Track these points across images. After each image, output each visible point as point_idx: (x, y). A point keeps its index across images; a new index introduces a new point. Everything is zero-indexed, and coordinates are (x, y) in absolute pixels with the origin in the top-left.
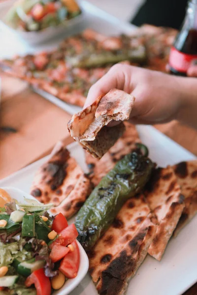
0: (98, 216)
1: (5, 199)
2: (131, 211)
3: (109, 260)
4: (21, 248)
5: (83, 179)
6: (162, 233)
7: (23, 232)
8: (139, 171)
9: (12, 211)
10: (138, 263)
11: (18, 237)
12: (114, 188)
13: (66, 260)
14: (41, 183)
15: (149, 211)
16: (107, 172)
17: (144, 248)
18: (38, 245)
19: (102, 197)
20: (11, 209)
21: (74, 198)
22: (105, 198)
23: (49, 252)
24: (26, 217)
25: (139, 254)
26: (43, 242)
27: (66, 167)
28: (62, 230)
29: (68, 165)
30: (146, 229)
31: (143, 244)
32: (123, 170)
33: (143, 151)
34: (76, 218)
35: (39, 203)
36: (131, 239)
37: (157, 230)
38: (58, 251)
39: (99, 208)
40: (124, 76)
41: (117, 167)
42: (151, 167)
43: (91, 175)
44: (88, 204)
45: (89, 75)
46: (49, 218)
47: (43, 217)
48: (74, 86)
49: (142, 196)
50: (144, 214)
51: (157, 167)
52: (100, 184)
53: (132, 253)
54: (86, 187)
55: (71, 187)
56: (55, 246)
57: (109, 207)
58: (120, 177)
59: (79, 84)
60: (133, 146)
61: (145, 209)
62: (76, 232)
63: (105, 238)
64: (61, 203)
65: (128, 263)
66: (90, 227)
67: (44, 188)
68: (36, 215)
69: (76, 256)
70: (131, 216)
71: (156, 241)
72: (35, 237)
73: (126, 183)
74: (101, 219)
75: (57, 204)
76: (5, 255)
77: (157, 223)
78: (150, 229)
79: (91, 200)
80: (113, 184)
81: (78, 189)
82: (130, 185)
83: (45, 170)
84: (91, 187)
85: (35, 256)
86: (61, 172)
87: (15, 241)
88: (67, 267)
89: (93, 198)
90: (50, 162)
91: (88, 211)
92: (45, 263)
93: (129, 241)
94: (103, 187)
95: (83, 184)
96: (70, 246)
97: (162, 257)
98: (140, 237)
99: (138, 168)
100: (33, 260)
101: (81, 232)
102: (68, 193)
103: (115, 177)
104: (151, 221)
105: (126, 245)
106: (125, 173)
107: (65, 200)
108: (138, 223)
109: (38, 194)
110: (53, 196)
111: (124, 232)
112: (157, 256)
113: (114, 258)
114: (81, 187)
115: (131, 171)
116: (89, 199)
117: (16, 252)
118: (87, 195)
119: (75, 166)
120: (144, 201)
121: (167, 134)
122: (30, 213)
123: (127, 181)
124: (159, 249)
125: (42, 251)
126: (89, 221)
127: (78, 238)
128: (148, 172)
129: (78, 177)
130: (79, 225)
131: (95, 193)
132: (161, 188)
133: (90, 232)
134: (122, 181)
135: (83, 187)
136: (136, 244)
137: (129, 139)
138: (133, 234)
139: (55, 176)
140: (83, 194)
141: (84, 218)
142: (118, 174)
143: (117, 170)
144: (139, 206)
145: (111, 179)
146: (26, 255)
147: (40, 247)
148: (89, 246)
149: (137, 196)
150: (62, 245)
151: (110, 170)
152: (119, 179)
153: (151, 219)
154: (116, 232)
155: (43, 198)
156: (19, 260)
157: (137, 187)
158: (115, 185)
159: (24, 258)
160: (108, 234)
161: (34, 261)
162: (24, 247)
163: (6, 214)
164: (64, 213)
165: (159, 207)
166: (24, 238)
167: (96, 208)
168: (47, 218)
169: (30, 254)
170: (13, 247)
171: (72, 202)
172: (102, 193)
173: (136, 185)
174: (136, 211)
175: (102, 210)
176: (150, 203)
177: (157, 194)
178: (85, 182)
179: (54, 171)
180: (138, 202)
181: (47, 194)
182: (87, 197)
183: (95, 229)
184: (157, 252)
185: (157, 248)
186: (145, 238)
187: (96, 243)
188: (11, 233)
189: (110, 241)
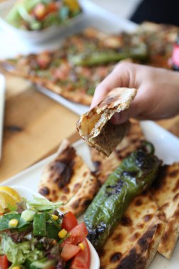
0: (107, 214)
1: (15, 198)
2: (138, 209)
3: (118, 259)
4: (33, 248)
5: (89, 177)
6: (171, 231)
7: (35, 231)
8: (146, 168)
9: (23, 210)
10: (149, 261)
11: (29, 236)
12: (121, 186)
13: (77, 259)
14: (49, 181)
15: (157, 208)
16: (113, 170)
17: (154, 246)
18: (50, 244)
19: (109, 195)
20: (21, 208)
21: (82, 196)
22: (112, 196)
23: (60, 251)
24: (36, 215)
25: (149, 252)
26: (55, 241)
27: (73, 166)
28: (72, 228)
29: (74, 163)
30: (155, 226)
31: (153, 242)
32: (130, 168)
33: (149, 148)
34: (85, 216)
35: (48, 201)
36: (140, 237)
37: (166, 228)
38: (70, 250)
39: (107, 205)
40: (129, 75)
41: (123, 164)
42: (157, 164)
43: (98, 173)
44: (96, 202)
45: (92, 73)
46: (59, 217)
47: (53, 215)
48: (77, 84)
49: (149, 194)
50: (151, 211)
51: (163, 164)
52: (107, 181)
53: (142, 251)
54: (93, 185)
55: (78, 185)
56: (66, 245)
57: (117, 205)
58: (127, 175)
59: (82, 82)
60: (138, 144)
61: (153, 207)
62: (85, 230)
63: (114, 236)
64: (68, 201)
65: (138, 261)
66: (99, 225)
67: (51, 186)
68: (46, 214)
69: (87, 255)
70: (138, 214)
71: (166, 238)
72: (46, 236)
73: (133, 181)
74: (109, 217)
75: (65, 202)
76: (17, 255)
77: (166, 221)
78: (159, 226)
79: (99, 198)
80: (120, 182)
81: (85, 187)
82: (137, 182)
83: (52, 168)
84: (98, 185)
85: (47, 256)
86: (68, 171)
87: (27, 240)
88: (78, 266)
89: (100, 196)
90: (56, 161)
91: (97, 209)
92: (57, 262)
93: (138, 239)
94: (111, 185)
95: (90, 182)
96: (81, 245)
97: (172, 254)
98: (149, 235)
99: (145, 166)
100: (45, 259)
101: (90, 231)
102: (75, 192)
103: (122, 174)
104: (160, 219)
105: (135, 243)
106: (131, 170)
107: (73, 198)
108: (146, 221)
109: (46, 192)
110: (61, 194)
111: (132, 230)
112: (167, 254)
113: (124, 257)
114: (88, 185)
115: (138, 169)
116: (97, 197)
117: (28, 252)
118: (94, 193)
119: (82, 164)
120: (151, 199)
121: (171, 131)
122: (40, 211)
123: (134, 179)
124: (168, 247)
125: (53, 251)
126: (98, 219)
127: (87, 237)
128: (155, 169)
129: (85, 175)
130: (88, 223)
131: (102, 191)
132: (168, 185)
133: (99, 230)
134: (129, 178)
135: (91, 185)
136: (145, 242)
137: (134, 137)
138: (142, 232)
139: (63, 174)
140: (90, 192)
141: (93, 216)
142: (125, 172)
143: (123, 168)
144: (146, 203)
145: (118, 176)
146: (38, 255)
147: (52, 246)
148: (99, 244)
149: (144, 193)
150: (73, 243)
151: (116, 168)
152: (126, 177)
153: (159, 216)
154: (125, 230)
155: (51, 196)
156: (30, 259)
157: (144, 185)
158: (122, 183)
159: (36, 258)
160: (117, 232)
161: (46, 261)
162: (36, 246)
163: (17, 213)
164: (73, 211)
165: (167, 205)
166: (35, 237)
167: (104, 206)
168: (57, 217)
169: (41, 254)
170: (25, 246)
171: (80, 200)
172: (110, 191)
173: (143, 182)
174: (144, 208)
175: (110, 208)
176: (157, 200)
177: (164, 191)
178: (92, 180)
179: (61, 169)
180: (145, 199)
181: (54, 192)
182: (95, 195)
183: (104, 227)
184: (167, 251)
185: (166, 246)
186: (154, 236)
187: (106, 241)
188: (22, 232)
189: (119, 239)
